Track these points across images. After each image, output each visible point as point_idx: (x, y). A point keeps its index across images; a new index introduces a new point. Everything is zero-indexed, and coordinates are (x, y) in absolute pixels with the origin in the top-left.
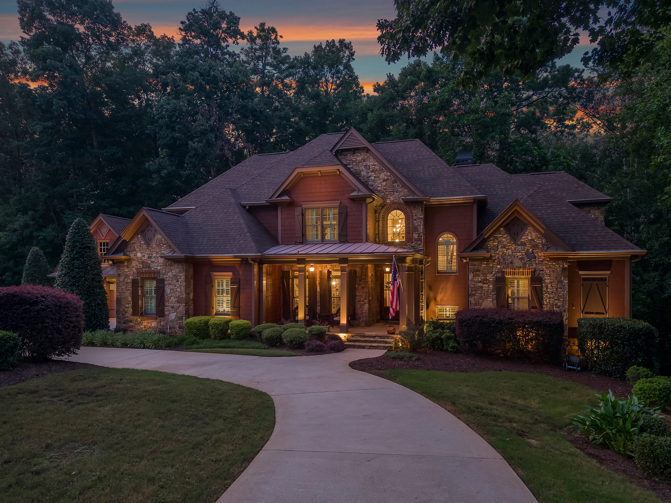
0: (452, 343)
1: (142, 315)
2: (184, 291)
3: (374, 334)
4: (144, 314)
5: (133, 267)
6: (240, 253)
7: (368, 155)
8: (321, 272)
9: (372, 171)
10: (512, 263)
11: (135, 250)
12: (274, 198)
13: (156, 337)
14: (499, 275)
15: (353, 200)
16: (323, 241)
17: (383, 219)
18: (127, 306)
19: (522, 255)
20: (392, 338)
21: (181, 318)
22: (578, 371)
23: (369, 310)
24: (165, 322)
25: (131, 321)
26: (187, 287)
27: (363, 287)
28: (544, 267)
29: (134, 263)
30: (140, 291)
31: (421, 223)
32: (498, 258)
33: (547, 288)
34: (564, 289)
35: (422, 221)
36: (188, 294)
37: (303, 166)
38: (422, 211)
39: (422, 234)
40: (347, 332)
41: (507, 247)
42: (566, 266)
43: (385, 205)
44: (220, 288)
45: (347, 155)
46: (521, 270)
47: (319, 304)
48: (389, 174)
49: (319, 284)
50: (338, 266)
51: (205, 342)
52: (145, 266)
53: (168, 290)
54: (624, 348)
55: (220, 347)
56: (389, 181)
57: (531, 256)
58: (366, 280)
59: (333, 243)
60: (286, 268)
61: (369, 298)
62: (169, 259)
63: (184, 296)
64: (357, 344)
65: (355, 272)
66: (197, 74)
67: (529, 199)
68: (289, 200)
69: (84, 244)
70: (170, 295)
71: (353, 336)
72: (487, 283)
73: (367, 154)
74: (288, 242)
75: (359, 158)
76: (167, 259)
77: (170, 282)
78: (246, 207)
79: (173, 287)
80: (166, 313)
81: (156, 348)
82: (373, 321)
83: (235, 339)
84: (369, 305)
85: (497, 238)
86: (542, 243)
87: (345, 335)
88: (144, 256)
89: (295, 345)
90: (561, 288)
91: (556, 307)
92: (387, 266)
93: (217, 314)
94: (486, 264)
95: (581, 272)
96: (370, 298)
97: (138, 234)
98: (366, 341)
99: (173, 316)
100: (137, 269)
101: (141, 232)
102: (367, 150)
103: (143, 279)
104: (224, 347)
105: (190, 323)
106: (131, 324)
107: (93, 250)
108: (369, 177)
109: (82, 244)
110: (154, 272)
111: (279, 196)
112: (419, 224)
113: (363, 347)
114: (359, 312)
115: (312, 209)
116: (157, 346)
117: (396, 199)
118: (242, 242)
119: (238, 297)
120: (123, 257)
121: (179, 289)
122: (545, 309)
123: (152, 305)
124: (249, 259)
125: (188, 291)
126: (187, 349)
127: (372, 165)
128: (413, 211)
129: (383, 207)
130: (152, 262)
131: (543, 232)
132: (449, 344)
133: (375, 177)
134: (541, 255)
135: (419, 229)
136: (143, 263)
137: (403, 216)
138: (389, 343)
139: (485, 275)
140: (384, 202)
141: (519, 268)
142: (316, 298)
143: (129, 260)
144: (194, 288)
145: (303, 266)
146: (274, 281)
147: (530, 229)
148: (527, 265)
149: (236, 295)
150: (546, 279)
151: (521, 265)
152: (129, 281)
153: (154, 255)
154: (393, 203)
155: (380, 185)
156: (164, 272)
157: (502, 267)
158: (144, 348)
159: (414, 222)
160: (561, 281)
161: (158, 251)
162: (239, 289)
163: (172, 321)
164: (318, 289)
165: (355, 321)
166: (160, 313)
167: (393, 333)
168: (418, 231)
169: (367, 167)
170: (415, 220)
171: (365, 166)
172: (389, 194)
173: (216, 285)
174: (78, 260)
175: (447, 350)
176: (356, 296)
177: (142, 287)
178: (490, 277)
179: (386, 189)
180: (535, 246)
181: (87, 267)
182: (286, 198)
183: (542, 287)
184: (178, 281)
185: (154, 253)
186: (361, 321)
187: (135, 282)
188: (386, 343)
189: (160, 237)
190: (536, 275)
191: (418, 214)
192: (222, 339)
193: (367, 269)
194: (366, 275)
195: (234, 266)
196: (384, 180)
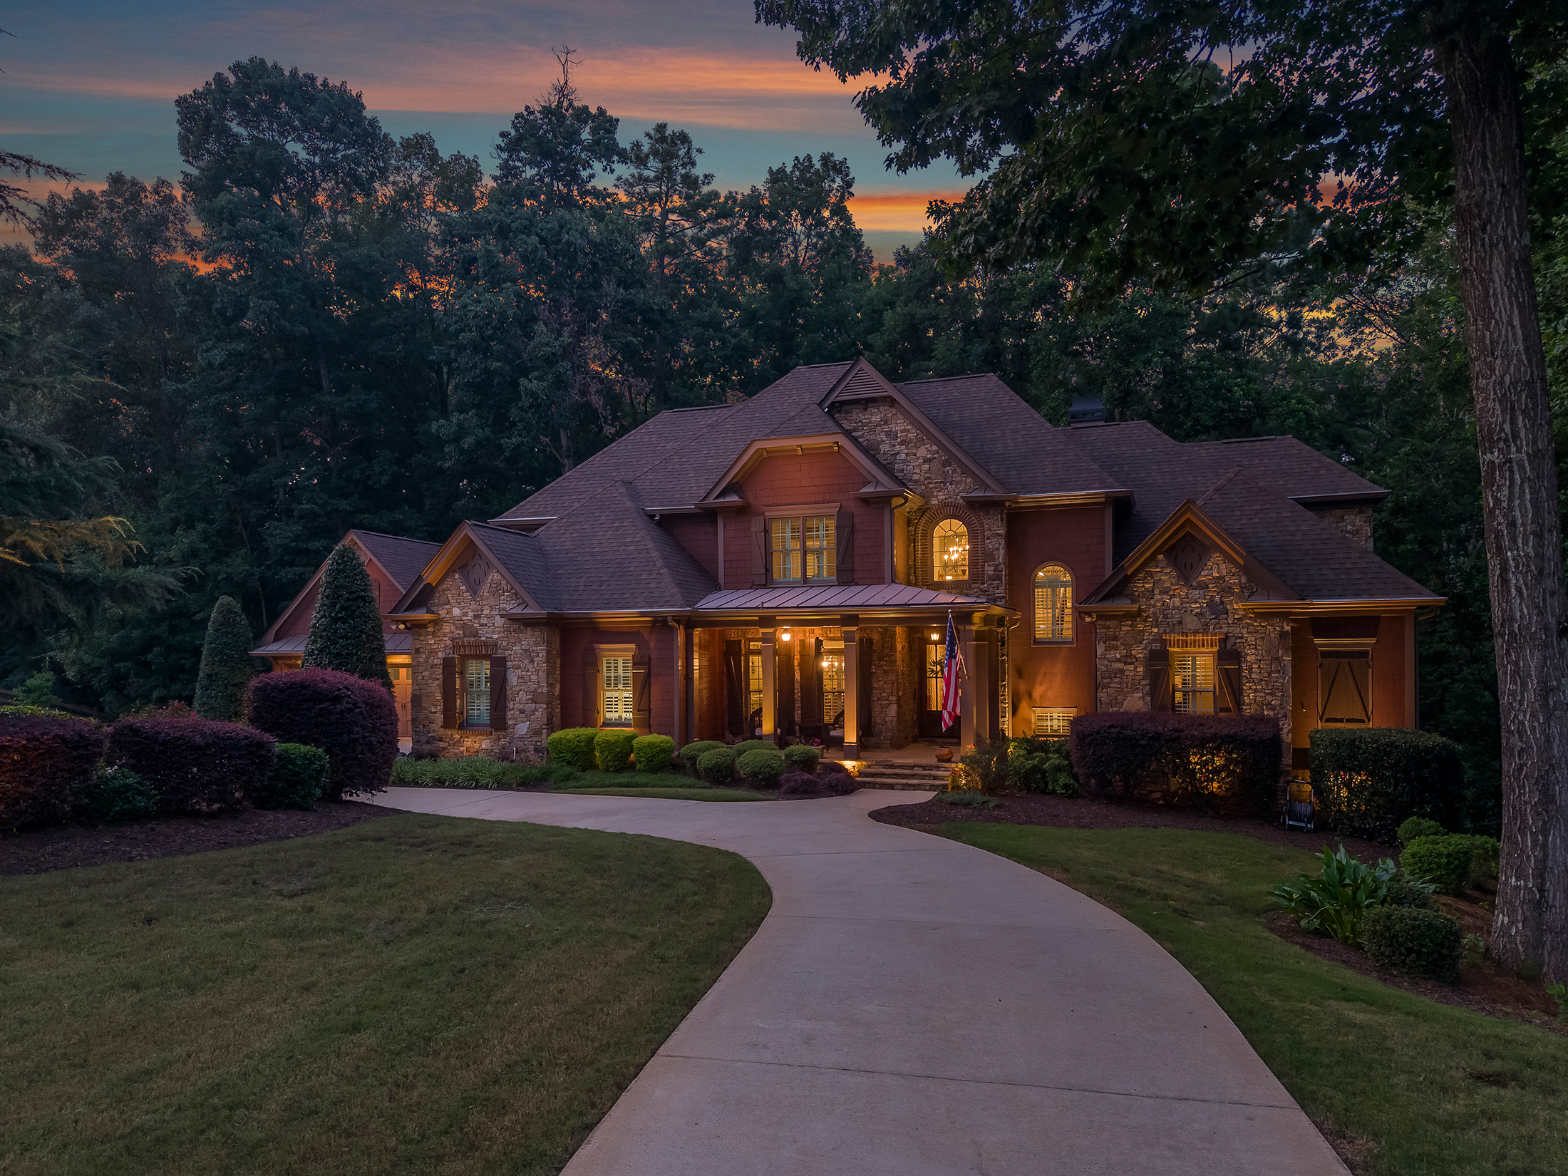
0: (1063, 779)
1: (461, 727)
2: (545, 680)
3: (911, 761)
4: (466, 726)
5: (445, 635)
6: (651, 607)
7: (894, 410)
8: (802, 643)
9: (901, 444)
10: (1180, 623)
11: (448, 603)
12: (711, 500)
13: (498, 767)
14: (1156, 646)
15: (866, 501)
16: (806, 582)
17: (924, 536)
18: (433, 710)
19: (1202, 607)
20: (947, 769)
21: (538, 732)
22: (1310, 831)
23: (898, 717)
24: (507, 740)
25: (440, 740)
26: (549, 673)
27: (886, 672)
28: (1245, 631)
29: (447, 628)
30: (458, 681)
31: (999, 543)
32: (1154, 613)
33: (1250, 672)
34: (1283, 673)
35: (1002, 541)
36: (551, 685)
37: (767, 437)
38: (1002, 520)
39: (1002, 566)
40: (857, 758)
41: (1171, 593)
42: (1288, 628)
43: (928, 509)
44: (613, 675)
45: (851, 412)
46: (1199, 637)
47: (798, 705)
48: (934, 448)
49: (799, 665)
50: (836, 630)
51: (589, 777)
52: (468, 633)
53: (513, 678)
54: (1396, 786)
55: (620, 785)
56: (936, 462)
57: (1218, 610)
58: (893, 658)
59: (827, 585)
60: (733, 634)
61: (897, 693)
62: (515, 620)
63: (545, 690)
64: (879, 780)
65: (870, 641)
66: (534, 239)
67: (1216, 496)
68: (740, 504)
69: (354, 593)
70: (518, 688)
71: (869, 766)
72: (1132, 663)
73: (891, 409)
74: (736, 584)
75: (875, 419)
76: (512, 619)
77: (517, 663)
78: (654, 516)
79: (524, 673)
80: (510, 722)
81: (498, 788)
82: (906, 738)
83: (645, 771)
84: (899, 707)
85: (1151, 575)
86: (1240, 583)
87: (854, 763)
88: (465, 614)
89: (761, 780)
90: (1278, 672)
91: (1268, 709)
92: (935, 630)
93: (605, 724)
94: (1131, 626)
95: (1317, 641)
96: (901, 693)
97: (454, 571)
98: (896, 774)
99: (523, 729)
100: (453, 639)
101: (461, 568)
102: (891, 402)
103: (464, 658)
104: (627, 786)
105: (560, 741)
106: (441, 744)
107: (370, 603)
108: (896, 454)
109: (351, 593)
110: (486, 645)
111: (721, 495)
112: (996, 546)
113: (891, 787)
114: (879, 720)
115: (784, 519)
116: (501, 784)
117: (950, 498)
118: (653, 585)
119: (647, 690)
120: (428, 616)
121: (534, 677)
122: (1248, 711)
123: (481, 707)
124: (669, 619)
125: (551, 681)
126: (558, 788)
127: (902, 431)
128: (985, 521)
129: (924, 513)
130: (482, 625)
131: (1242, 562)
132: (1057, 781)
133: (907, 454)
134: (1237, 606)
135: (997, 556)
136: (464, 627)
137: (963, 529)
138: (942, 778)
139: (1128, 646)
140: (926, 503)
141: (1196, 632)
142: (794, 693)
143: (437, 622)
144: (562, 675)
145: (771, 630)
146: (711, 660)
147: (1216, 557)
148: (1211, 627)
149: (643, 688)
150: (1248, 654)
151: (1199, 626)
152: (436, 661)
153: (485, 612)
154: (944, 505)
155: (918, 471)
156: (505, 644)
157: (1162, 630)
158: (476, 788)
159: (987, 542)
160: (1278, 659)
161: (493, 603)
162: (648, 675)
163: (521, 738)
164: (798, 676)
165: (874, 739)
166: (498, 722)
167: (949, 761)
168: (994, 560)
169: (892, 435)
170: (988, 538)
171: (888, 433)
172: (935, 488)
173: (605, 669)
174: (344, 623)
175: (1054, 791)
176: (872, 688)
177: (461, 673)
178: (1139, 652)
179: (930, 478)
180: (1226, 591)
181: (360, 636)
182: (733, 498)
183: (1240, 670)
184: (532, 661)
185: (486, 607)
186: (883, 738)
187: (448, 664)
188: (935, 778)
189: (496, 576)
190: (1229, 647)
191: (995, 527)
192: (619, 770)
193: (893, 636)
194: (892, 647)
195: (639, 632)
196: (926, 461)
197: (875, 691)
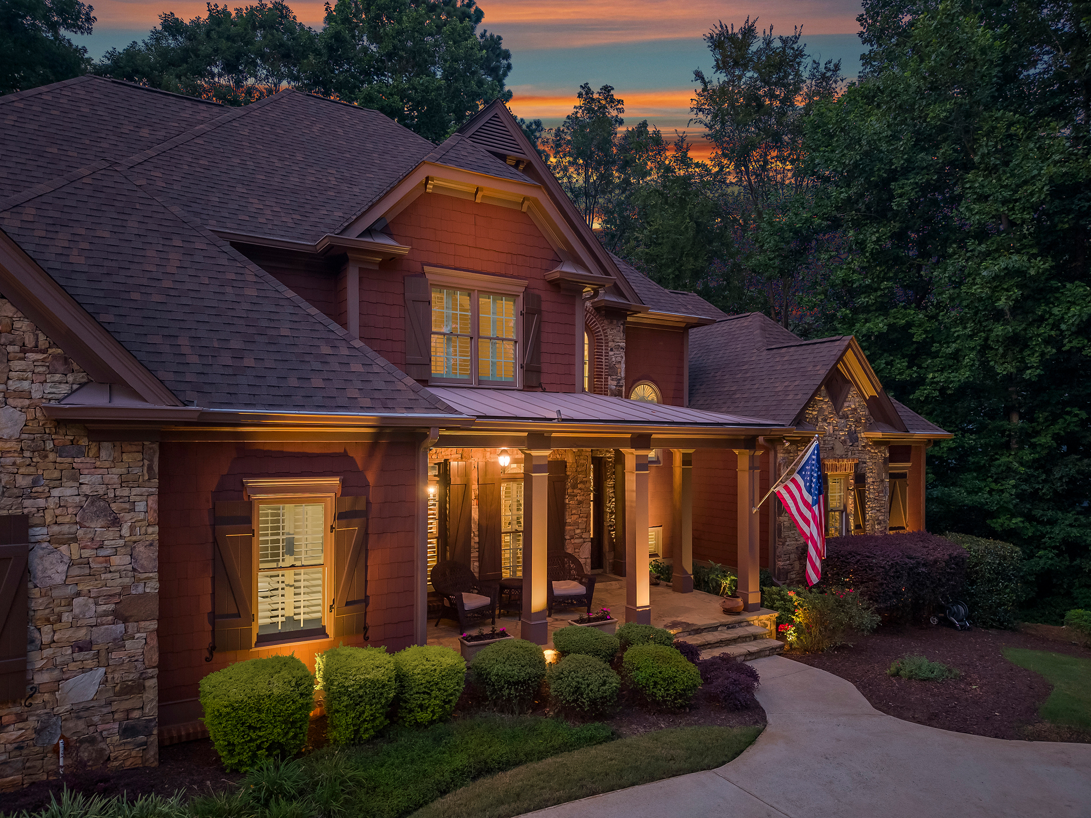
6: (389, 408)
10: (833, 448)
12: (352, 236)
16: (478, 382)
19: (845, 435)
28: (867, 457)
31: (621, 357)
33: (869, 492)
34: (885, 492)
35: (624, 354)
38: (623, 332)
41: (828, 421)
42: (888, 454)
46: (843, 462)
49: (477, 498)
50: (522, 453)
53: (51, 567)
59: (507, 388)
70: (70, 590)
76: (71, 420)
77: (65, 529)
79: (86, 553)
80: (42, 678)
85: (817, 403)
86: (866, 415)
91: (877, 524)
93: (267, 639)
99: (83, 687)
111: (367, 231)
112: (619, 359)
115: (453, 288)
119: (362, 563)
121: (120, 561)
122: (868, 528)
124: (431, 433)
128: (608, 331)
131: (868, 397)
134: (863, 435)
141: (841, 457)
147: (853, 390)
148: (850, 453)
149: (355, 559)
150: (868, 477)
151: (843, 452)
156: (26, 483)
157: (822, 455)
159: (611, 353)
160: (882, 481)
162: (365, 535)
168: (617, 375)
170: (612, 350)
173: (267, 526)
180: (858, 421)
182: (383, 241)
183: (865, 490)
190: (859, 471)
195: (344, 455)
197: (568, 528)
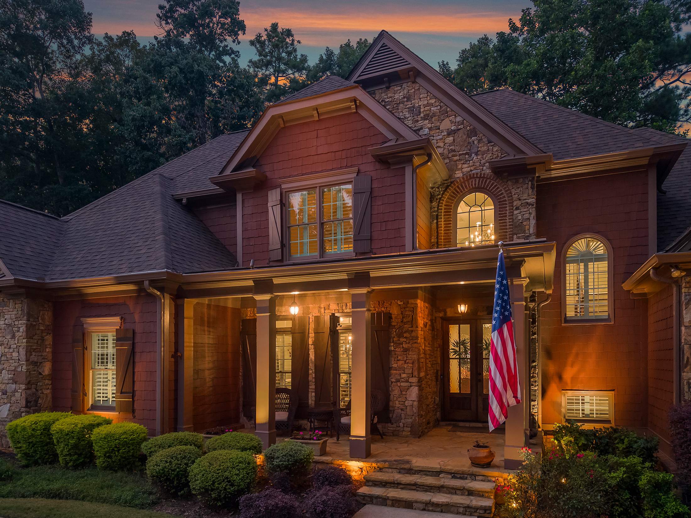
2: (25, 358)
7: (417, 87)
8: (317, 319)
9: (424, 119)
12: (228, 173)
17: (447, 212)
23: (419, 401)
27: (406, 350)
31: (530, 213)
35: (533, 211)
36: (34, 364)
38: (532, 188)
43: (452, 182)
45: (374, 93)
47: (312, 387)
48: (460, 118)
49: (314, 343)
56: (460, 133)
58: (414, 334)
59: (344, 257)
60: (250, 313)
61: (419, 374)
65: (389, 316)
68: (256, 176)
71: (380, 470)
73: (414, 85)
74: (254, 261)
75: (399, 96)
78: (182, 199)
82: (428, 423)
84: (421, 389)
96: (422, 374)
102: (415, 74)
112: (527, 216)
114: (397, 404)
115: (301, 190)
117: (475, 169)
125: (35, 358)
127: (425, 106)
128: (513, 191)
129: (447, 187)
133: (430, 129)
135: (527, 227)
137: (489, 204)
140: (450, 177)
142: (307, 374)
154: (470, 177)
155: (441, 144)
159: (516, 212)
162: (131, 352)
164: (312, 356)
165: (390, 425)
168: (524, 232)
170: (517, 209)
171: (411, 110)
172: (461, 160)
173: (93, 345)
176: (390, 369)
179: (454, 151)
186: (401, 424)
191: (525, 196)
193: (414, 309)
194: (413, 322)
196: (450, 133)
197: (393, 372)
